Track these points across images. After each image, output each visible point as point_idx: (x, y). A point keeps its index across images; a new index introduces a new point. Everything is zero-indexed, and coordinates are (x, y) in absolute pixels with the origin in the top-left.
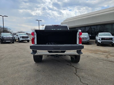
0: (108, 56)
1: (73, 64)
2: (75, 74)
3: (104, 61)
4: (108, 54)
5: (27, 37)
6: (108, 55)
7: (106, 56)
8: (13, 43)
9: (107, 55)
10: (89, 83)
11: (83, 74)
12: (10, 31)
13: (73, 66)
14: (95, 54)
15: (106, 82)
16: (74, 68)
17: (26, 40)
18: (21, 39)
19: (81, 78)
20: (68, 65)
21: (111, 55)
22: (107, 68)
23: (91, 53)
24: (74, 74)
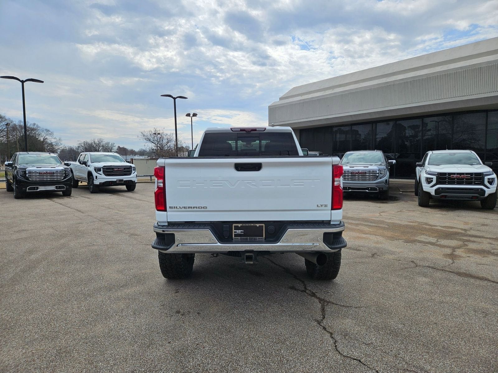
0: (458, 252)
1: (311, 287)
2: (319, 323)
3: (438, 274)
4: (460, 243)
5: (127, 171)
6: (459, 247)
7: (449, 251)
8: (67, 194)
9: (454, 249)
10: (366, 355)
11: (347, 324)
12: (51, 140)
13: (313, 295)
14: (407, 241)
15: (428, 353)
16: (317, 301)
17: (121, 183)
18: (101, 178)
19: (338, 338)
20: (293, 288)
21: (471, 246)
22: (442, 302)
23: (392, 238)
24: (315, 323)
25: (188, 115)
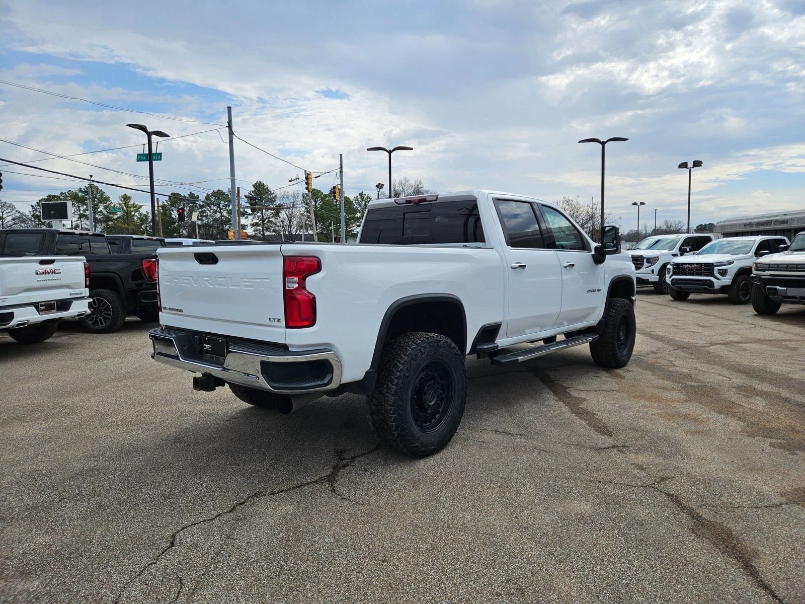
2: (253, 496)
13: (341, 467)
19: (223, 518)
20: (341, 452)
25: (684, 165)
